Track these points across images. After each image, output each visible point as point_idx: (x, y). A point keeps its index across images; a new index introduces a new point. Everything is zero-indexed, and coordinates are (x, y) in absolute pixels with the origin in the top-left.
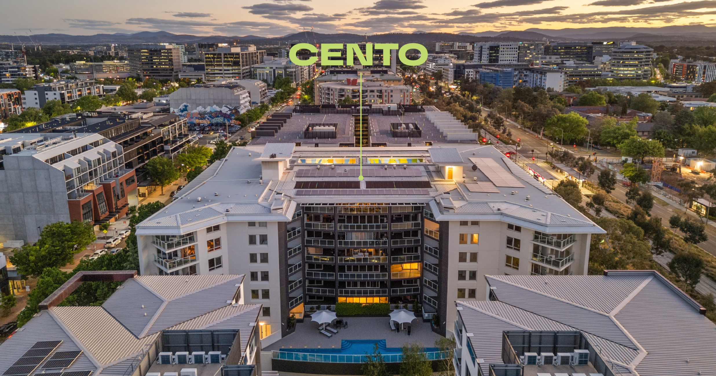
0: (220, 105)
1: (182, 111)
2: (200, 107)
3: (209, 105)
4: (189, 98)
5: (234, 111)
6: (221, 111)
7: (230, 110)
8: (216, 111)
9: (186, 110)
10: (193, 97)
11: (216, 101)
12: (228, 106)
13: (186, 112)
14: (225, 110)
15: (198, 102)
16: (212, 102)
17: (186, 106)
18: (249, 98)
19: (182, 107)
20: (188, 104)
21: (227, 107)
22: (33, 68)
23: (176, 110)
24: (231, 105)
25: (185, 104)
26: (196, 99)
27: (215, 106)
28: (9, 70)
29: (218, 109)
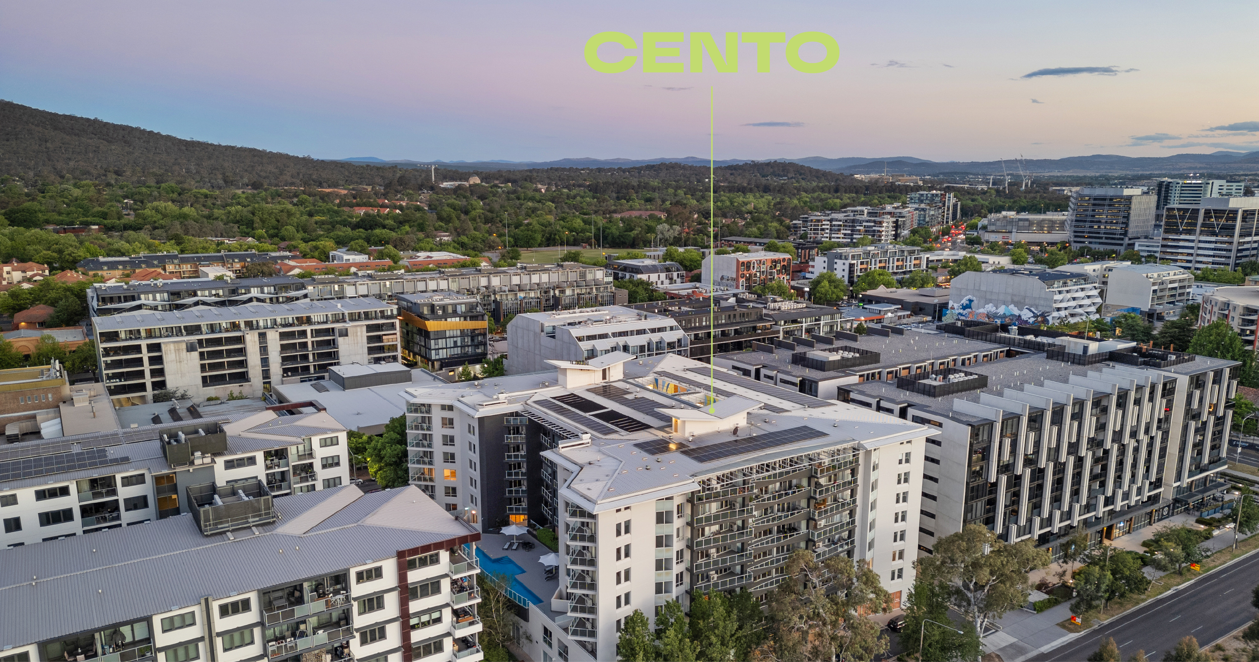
0: (1019, 305)
1: (964, 308)
2: (991, 305)
3: (1005, 303)
4: (977, 288)
5: (1040, 319)
6: (1020, 316)
7: (1035, 316)
8: (1012, 315)
9: (970, 308)
10: (983, 288)
11: (1016, 299)
12: (1033, 309)
13: (969, 310)
14: (1026, 315)
15: (988, 297)
16: (1009, 298)
17: (971, 301)
18: (1099, 300)
19: (964, 301)
20: (974, 298)
21: (1031, 311)
22: (894, 222)
23: (956, 306)
24: (1037, 308)
25: (970, 297)
26: (986, 292)
27: (1012, 307)
28: (864, 224)
29: (1016, 312)
